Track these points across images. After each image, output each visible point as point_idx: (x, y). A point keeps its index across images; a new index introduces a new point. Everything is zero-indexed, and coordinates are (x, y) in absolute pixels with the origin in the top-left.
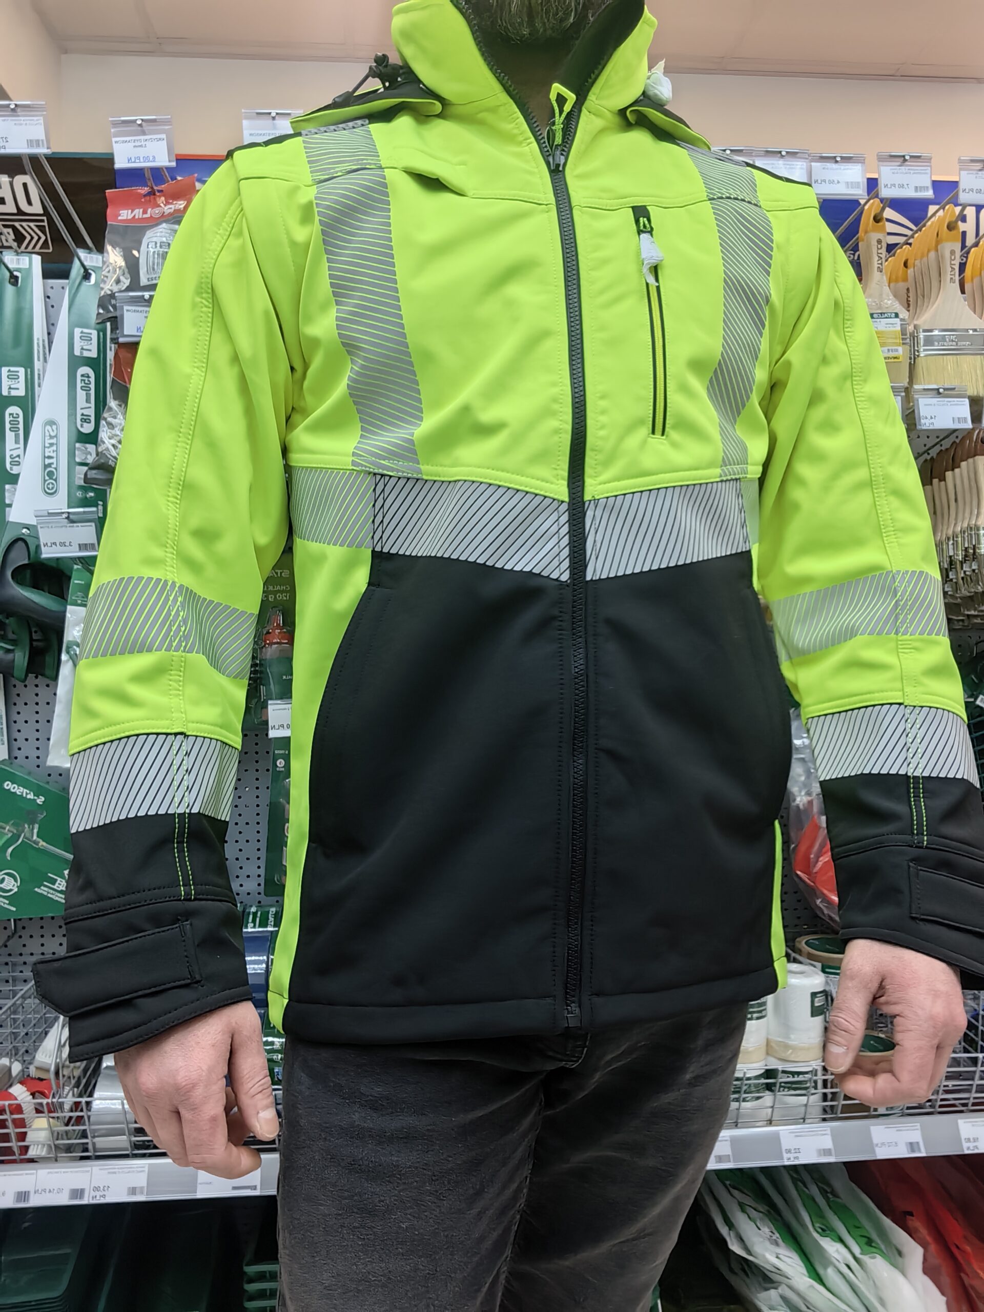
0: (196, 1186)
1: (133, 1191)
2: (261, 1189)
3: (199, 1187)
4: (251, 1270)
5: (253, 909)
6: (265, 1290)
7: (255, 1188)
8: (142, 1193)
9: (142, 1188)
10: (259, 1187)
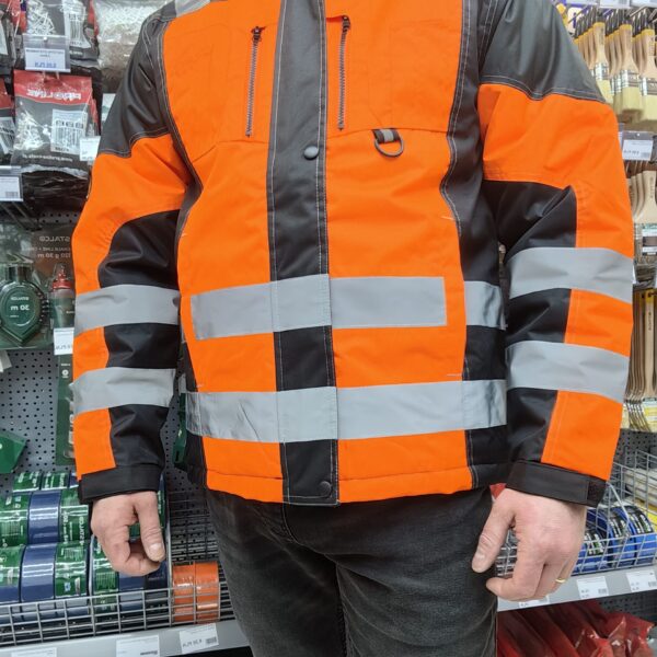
5: (49, 475)
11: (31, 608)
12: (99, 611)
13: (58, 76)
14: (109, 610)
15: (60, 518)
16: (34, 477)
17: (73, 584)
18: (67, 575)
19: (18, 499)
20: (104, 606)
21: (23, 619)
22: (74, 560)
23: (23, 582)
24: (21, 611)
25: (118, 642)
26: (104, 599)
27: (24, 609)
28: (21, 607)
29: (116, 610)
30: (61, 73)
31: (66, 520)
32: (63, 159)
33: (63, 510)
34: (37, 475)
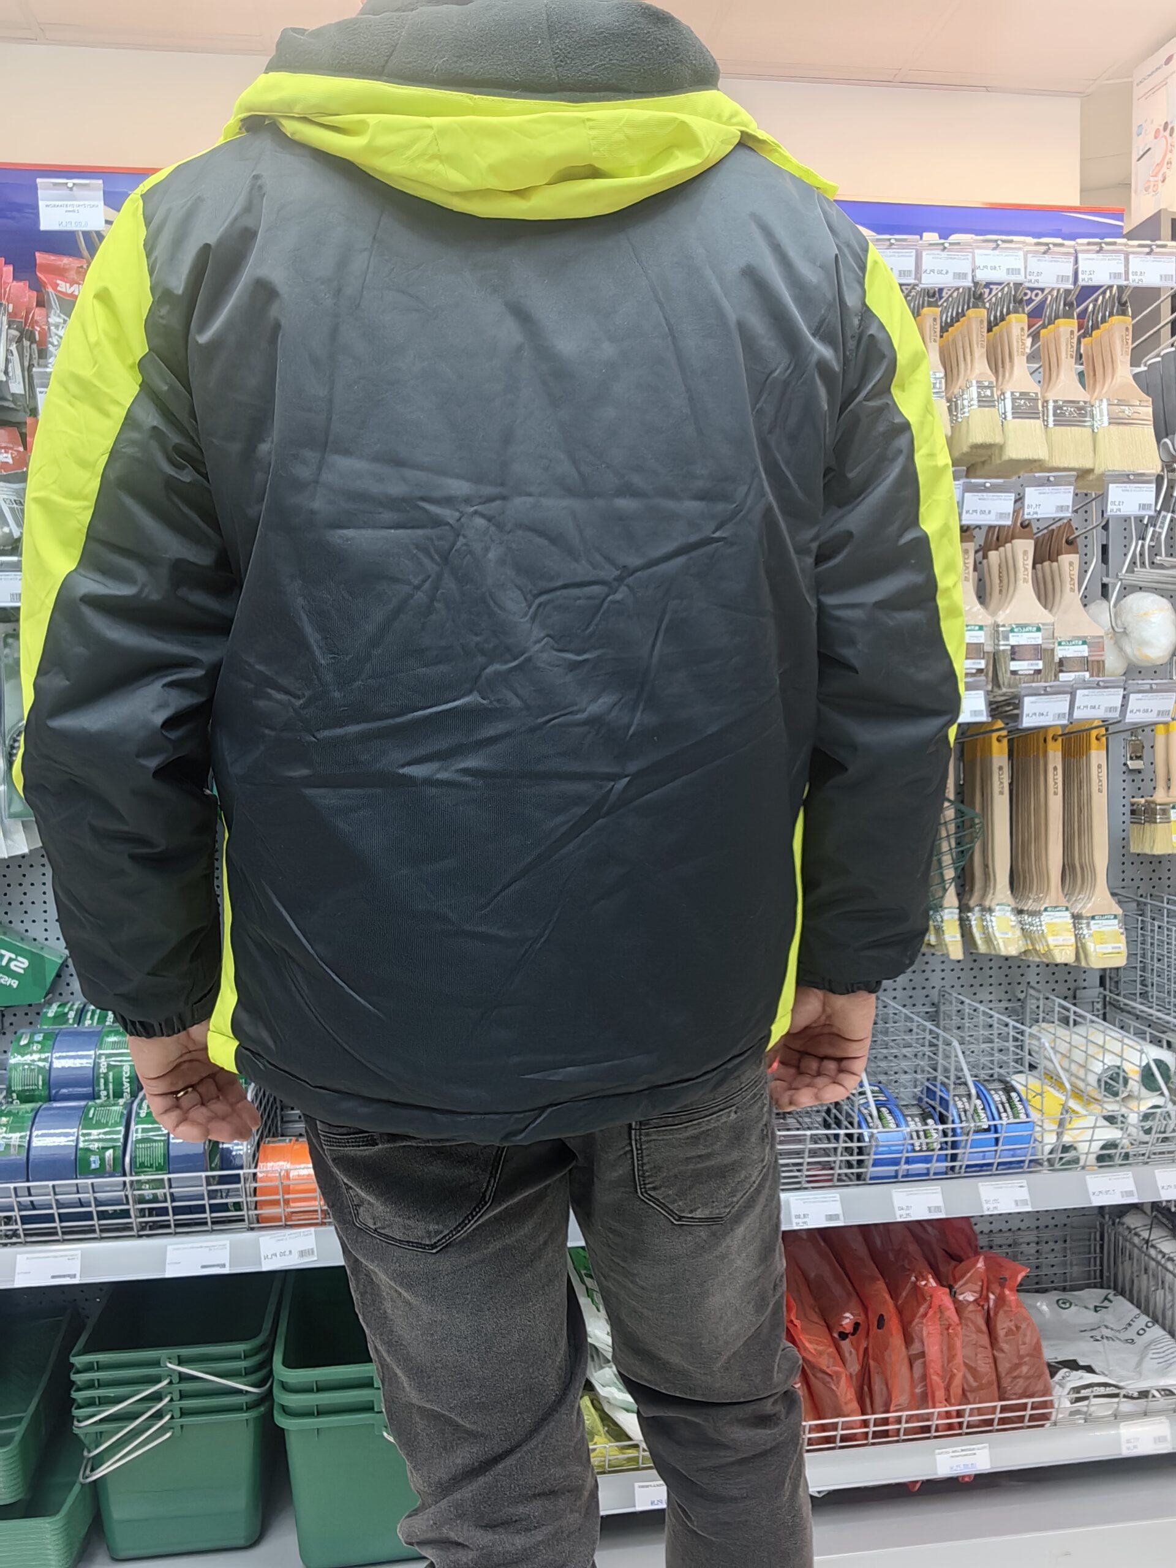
0: (14, 1277)
2: (81, 1277)
3: (17, 1277)
4: (78, 1361)
6: (93, 1380)
7: (73, 1276)
10: (78, 1275)
11: (43, 1190)
12: (141, 1200)
14: (155, 1199)
15: (96, 1065)
16: (71, 1009)
17: (102, 1160)
18: (95, 1146)
19: (39, 1037)
20: (148, 1193)
21: (33, 1206)
22: (106, 1125)
23: (32, 1153)
24: (30, 1195)
25: (169, 1248)
26: (148, 1182)
27: (32, 1191)
28: (29, 1188)
29: (165, 1201)
31: (103, 1070)
33: (101, 1055)
34: (75, 1007)
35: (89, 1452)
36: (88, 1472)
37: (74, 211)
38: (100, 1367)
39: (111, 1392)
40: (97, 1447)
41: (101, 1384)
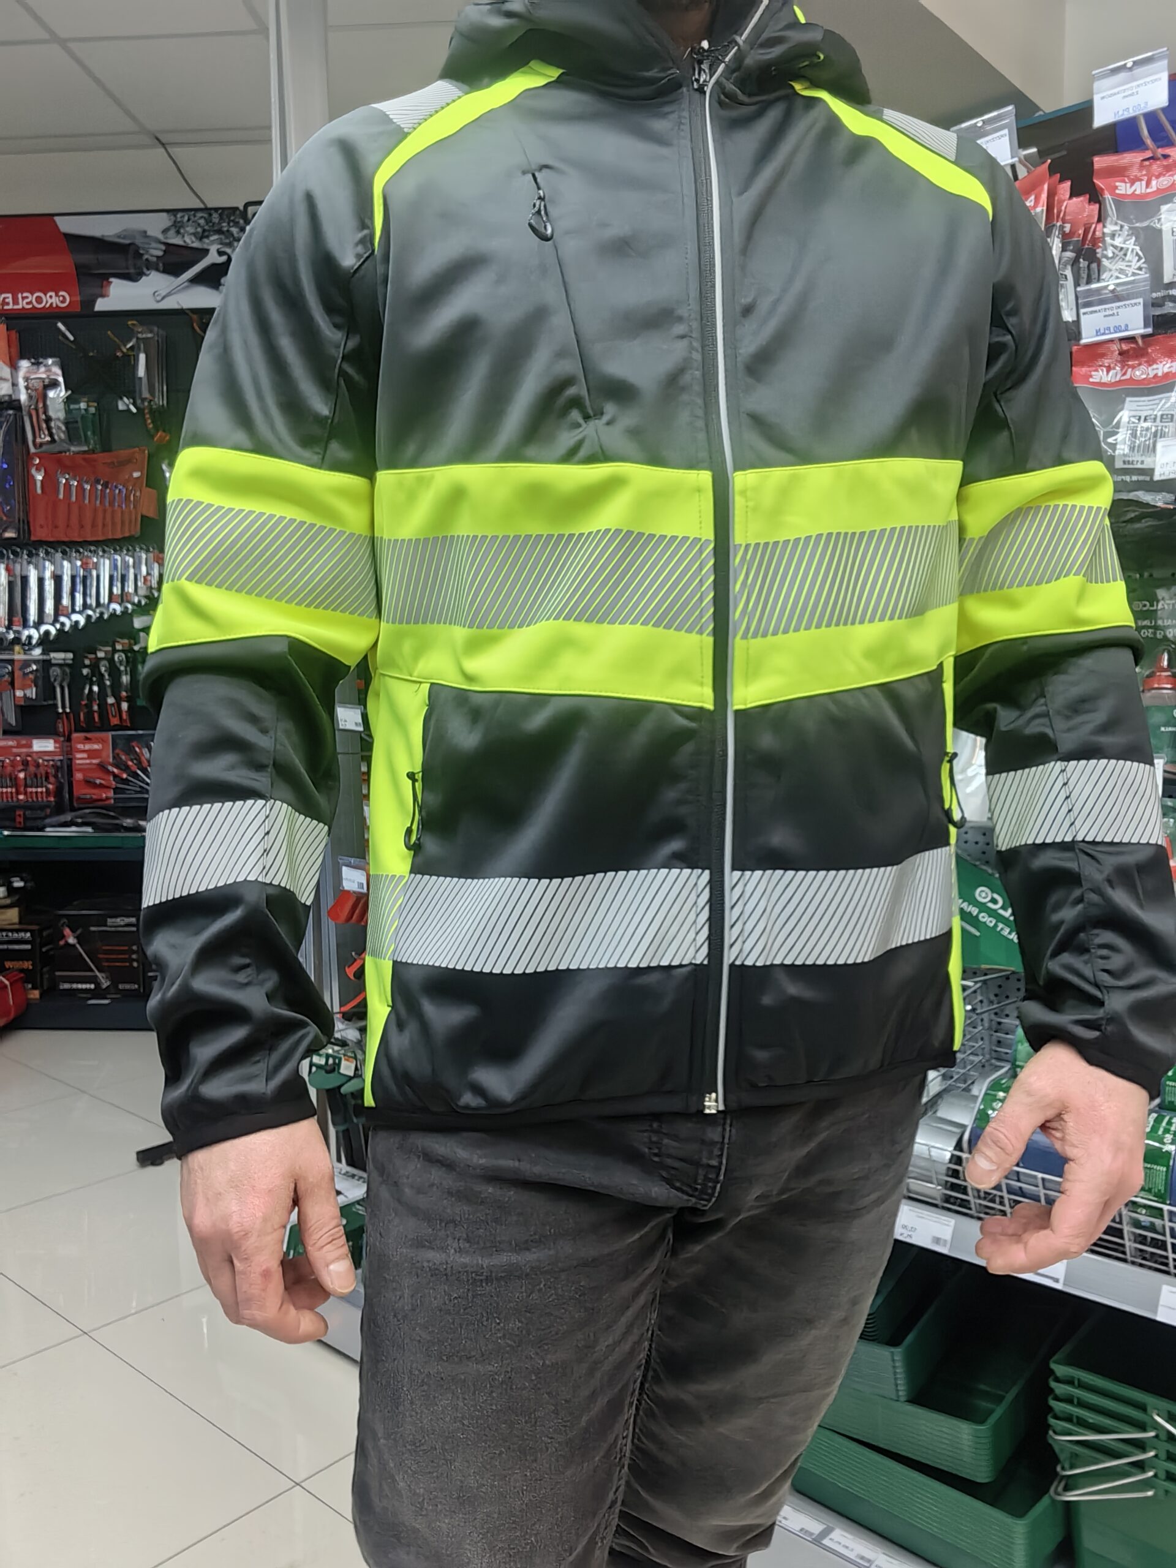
1: (937, 1240)
2: (1064, 1284)
4: (1060, 1370)
6: (1073, 1396)
7: (1057, 1281)
8: (945, 1246)
9: (945, 1241)
10: (1062, 1281)
12: (1137, 1224)
13: (1140, 341)
14: (1152, 1228)
20: (1145, 1219)
21: (1022, 1193)
25: (1165, 1288)
26: (1145, 1206)
28: (1018, 1173)
29: (1164, 1234)
30: (1144, 337)
32: (1135, 478)
35: (1063, 1469)
36: (1060, 1489)
37: (1132, 95)
38: (1082, 1385)
39: (1091, 1417)
40: (1072, 1467)
41: (1082, 1404)
